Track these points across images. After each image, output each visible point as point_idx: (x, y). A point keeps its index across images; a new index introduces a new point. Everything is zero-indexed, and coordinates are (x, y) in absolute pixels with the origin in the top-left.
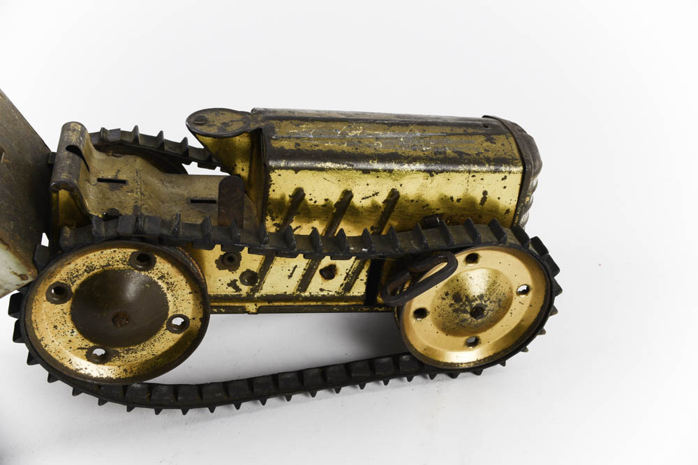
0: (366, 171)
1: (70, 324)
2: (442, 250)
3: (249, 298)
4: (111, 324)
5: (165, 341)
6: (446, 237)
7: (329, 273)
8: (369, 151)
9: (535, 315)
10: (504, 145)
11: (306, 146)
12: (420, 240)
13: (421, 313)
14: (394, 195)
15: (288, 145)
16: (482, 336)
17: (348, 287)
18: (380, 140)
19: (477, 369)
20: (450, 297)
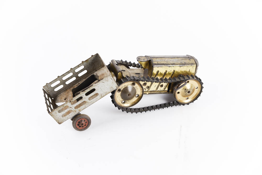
0: (169, 67)
1: (120, 96)
2: (183, 81)
3: (147, 91)
4: (128, 96)
5: (135, 99)
6: (184, 78)
7: (162, 86)
8: (170, 63)
9: (199, 93)
10: (192, 61)
11: (159, 63)
12: (180, 79)
13: (178, 93)
14: (174, 71)
15: (156, 63)
16: (189, 97)
17: (165, 89)
18: (171, 61)
19: (188, 104)
20: (184, 89)
